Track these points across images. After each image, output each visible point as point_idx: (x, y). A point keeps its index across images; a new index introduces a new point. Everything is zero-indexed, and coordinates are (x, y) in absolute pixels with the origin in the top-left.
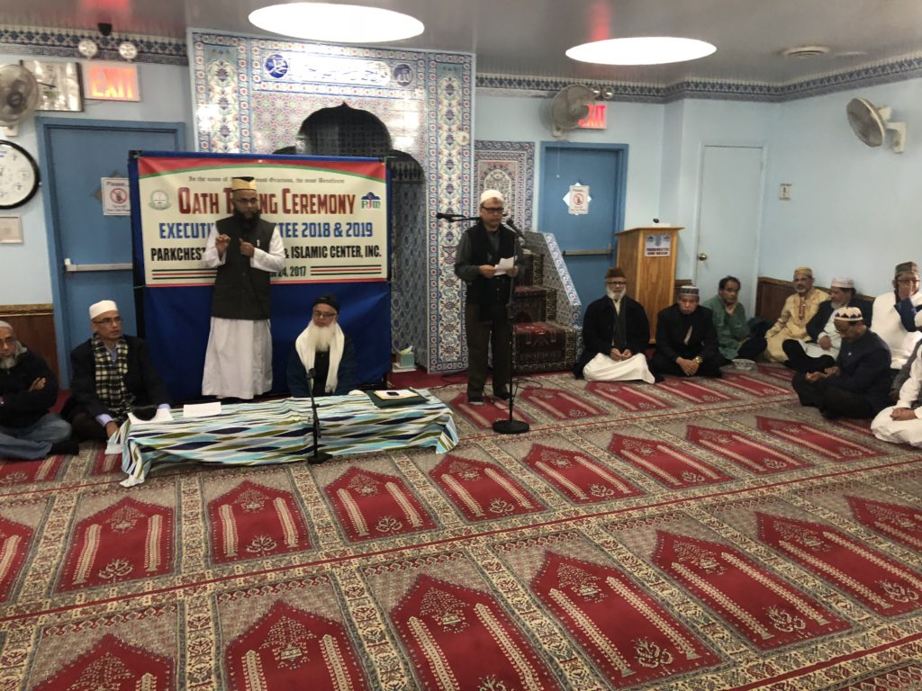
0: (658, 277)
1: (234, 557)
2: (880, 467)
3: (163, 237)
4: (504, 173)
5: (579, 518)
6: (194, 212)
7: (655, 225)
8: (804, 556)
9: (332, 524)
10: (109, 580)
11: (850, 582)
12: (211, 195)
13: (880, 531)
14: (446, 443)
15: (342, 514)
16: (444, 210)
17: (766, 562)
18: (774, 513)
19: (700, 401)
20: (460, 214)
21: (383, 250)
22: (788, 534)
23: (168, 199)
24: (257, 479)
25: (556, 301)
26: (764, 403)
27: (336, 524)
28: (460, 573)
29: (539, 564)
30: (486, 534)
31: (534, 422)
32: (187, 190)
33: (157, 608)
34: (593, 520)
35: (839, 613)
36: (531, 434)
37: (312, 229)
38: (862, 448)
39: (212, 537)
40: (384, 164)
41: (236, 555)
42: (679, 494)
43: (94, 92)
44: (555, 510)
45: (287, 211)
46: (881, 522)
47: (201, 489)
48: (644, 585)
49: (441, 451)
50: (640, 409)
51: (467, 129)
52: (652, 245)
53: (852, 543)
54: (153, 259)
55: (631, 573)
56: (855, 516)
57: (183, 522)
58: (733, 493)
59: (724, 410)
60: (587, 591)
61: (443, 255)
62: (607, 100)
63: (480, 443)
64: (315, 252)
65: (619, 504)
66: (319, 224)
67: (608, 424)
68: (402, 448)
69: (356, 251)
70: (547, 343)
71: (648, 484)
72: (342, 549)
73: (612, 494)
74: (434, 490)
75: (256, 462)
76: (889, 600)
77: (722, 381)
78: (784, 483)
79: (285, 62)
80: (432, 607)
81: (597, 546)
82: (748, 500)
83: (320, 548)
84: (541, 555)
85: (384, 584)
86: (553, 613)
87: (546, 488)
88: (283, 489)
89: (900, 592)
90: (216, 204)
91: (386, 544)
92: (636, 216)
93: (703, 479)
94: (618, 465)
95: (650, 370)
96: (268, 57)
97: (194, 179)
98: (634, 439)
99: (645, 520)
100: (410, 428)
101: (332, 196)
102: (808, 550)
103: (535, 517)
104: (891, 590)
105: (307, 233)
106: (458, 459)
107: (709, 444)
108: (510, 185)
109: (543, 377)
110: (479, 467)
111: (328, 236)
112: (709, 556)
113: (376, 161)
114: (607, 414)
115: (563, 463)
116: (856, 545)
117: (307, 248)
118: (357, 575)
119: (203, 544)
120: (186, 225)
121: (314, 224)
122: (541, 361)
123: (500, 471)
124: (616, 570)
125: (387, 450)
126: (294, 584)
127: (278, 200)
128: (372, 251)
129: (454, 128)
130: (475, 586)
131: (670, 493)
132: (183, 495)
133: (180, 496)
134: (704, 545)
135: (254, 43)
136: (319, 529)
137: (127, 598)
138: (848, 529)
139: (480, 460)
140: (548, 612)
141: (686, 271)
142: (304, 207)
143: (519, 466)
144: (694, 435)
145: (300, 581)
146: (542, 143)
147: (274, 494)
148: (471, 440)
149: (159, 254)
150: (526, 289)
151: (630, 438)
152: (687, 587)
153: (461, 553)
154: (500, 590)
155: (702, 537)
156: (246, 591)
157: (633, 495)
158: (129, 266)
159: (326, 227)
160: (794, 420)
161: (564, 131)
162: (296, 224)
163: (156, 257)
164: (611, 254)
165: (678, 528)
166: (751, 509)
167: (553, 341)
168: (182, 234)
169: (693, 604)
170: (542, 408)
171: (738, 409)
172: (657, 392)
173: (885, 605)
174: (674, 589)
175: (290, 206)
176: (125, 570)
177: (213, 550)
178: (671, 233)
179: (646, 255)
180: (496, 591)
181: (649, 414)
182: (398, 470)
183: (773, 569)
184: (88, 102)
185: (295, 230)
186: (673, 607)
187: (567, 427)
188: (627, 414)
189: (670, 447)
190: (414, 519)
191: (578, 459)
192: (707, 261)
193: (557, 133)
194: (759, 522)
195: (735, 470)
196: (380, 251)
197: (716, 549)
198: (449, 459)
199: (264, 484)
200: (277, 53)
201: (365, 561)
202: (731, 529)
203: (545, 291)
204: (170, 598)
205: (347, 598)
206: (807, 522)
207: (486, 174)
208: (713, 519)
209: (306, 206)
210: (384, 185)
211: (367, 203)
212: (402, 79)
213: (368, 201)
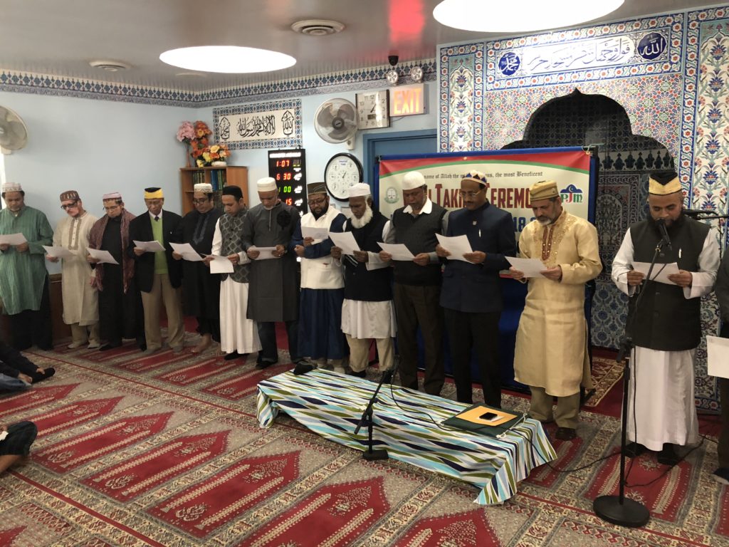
14: (490, 494)
23: (397, 195)
40: (588, 153)
43: (395, 111)
74: (386, 540)
79: (517, 58)
96: (501, 56)
113: (576, 150)
135: (490, 46)
142: (501, 201)
159: (522, 222)
182: (406, 500)
184: (392, 119)
198: (477, 513)
200: (510, 51)
209: (504, 200)
210: (588, 176)
211: (567, 196)
212: (648, 52)
213: (568, 194)
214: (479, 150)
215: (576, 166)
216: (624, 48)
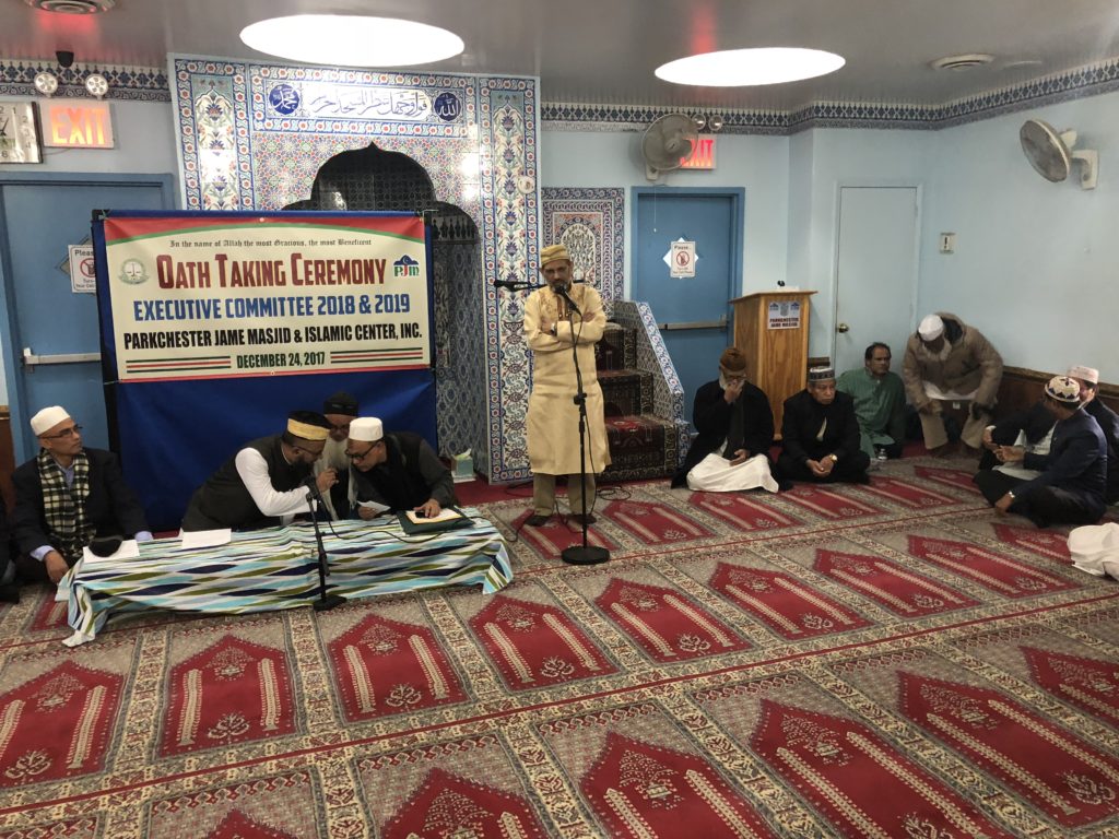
0: (786, 354)
1: (188, 746)
2: (1070, 604)
3: (138, 318)
4: (585, 228)
5: (658, 684)
6: (178, 287)
7: (780, 290)
8: (960, 735)
9: (329, 697)
10: (16, 780)
11: (1020, 774)
12: (200, 264)
13: (1066, 697)
14: (497, 579)
15: (345, 682)
16: (504, 277)
17: (907, 746)
18: (922, 673)
19: (836, 516)
20: (526, 280)
21: (424, 329)
22: (940, 704)
23: (144, 271)
24: (241, 633)
25: (653, 388)
26: (920, 517)
27: (333, 696)
28: (486, 768)
29: (596, 752)
30: (531, 708)
31: (617, 548)
32: (168, 259)
33: (69, 824)
34: (678, 685)
35: (1004, 823)
36: (611, 564)
37: (329, 304)
38: (1047, 578)
39: (166, 717)
40: (422, 219)
41: (192, 742)
42: (797, 648)
43: (54, 138)
44: (628, 672)
45: (297, 282)
46: (1069, 685)
47: (168, 647)
48: (736, 782)
49: (489, 590)
50: (757, 528)
51: (531, 173)
52: (775, 314)
53: (1027, 715)
54: (127, 347)
55: (720, 764)
56: (1033, 676)
57: (133, 695)
58: (869, 643)
59: (867, 528)
60: (657, 791)
61: (504, 333)
62: (714, 132)
63: (543, 579)
64: (335, 333)
65: (716, 662)
66: (340, 298)
67: (713, 549)
68: (439, 587)
69: (389, 331)
70: (641, 442)
71: (758, 633)
72: (335, 732)
73: (708, 647)
74: (470, 645)
75: (247, 609)
76: (1074, 803)
77: (867, 487)
78: (938, 629)
79: (295, 93)
80: (442, 818)
81: (678, 724)
82: (888, 654)
83: (306, 731)
84: (600, 738)
85: (382, 783)
86: (607, 825)
87: (620, 641)
88: (274, 646)
89: (1090, 790)
90: (207, 275)
91: (396, 724)
92: (756, 278)
93: (831, 625)
94: (719, 606)
95: (772, 475)
96: (272, 88)
97: (178, 244)
98: (745, 569)
99: (747, 685)
100: (450, 561)
101: (354, 262)
102: (966, 727)
103: (600, 682)
104: (1077, 786)
105: (325, 309)
106: (511, 602)
107: (843, 575)
108: (594, 243)
109: (636, 487)
110: (535, 611)
111: (353, 312)
112: (830, 737)
113: (411, 215)
114: (713, 536)
115: (648, 604)
116: (1033, 719)
117: (326, 328)
118: (348, 770)
119: (152, 727)
120: (168, 303)
121: (334, 298)
122: (633, 466)
123: (563, 618)
124: (701, 759)
125: (419, 590)
126: (260, 786)
127: (286, 268)
128: (410, 330)
129: (515, 172)
130: (505, 786)
131: (785, 646)
132: (142, 656)
133: (137, 658)
134: (824, 721)
135: (255, 71)
136: (310, 703)
137: (32, 808)
138: (1023, 696)
139: (539, 601)
140: (600, 825)
141: (822, 347)
142: (319, 276)
143: (590, 609)
144: (824, 564)
145: (270, 781)
146: (633, 188)
147: (260, 652)
148: (532, 575)
149: (134, 340)
150: (616, 373)
151: (739, 568)
152: (794, 784)
153: (494, 736)
154: (539, 792)
155: (822, 709)
156: (193, 797)
157: (735, 649)
158: (97, 356)
159: (350, 301)
160: (958, 540)
161: (661, 173)
162: (311, 298)
163: (130, 344)
164: (727, 327)
165: (790, 696)
166: (893, 666)
167: (648, 440)
168: (163, 314)
169: (800, 811)
170: (630, 528)
171: (885, 525)
172: (780, 504)
173: (1069, 810)
174: (776, 787)
175: (301, 275)
176: (41, 767)
177: (163, 735)
178: (799, 299)
179: (770, 327)
180: (532, 793)
181: (767, 534)
182: (429, 617)
183: (917, 756)
184: (48, 151)
185: (309, 306)
186: (773, 815)
187: (658, 553)
188: (738, 535)
189: (791, 580)
190: (439, 688)
191: (669, 598)
192: (849, 332)
193: (654, 176)
194: (901, 686)
195: (876, 612)
196: (420, 331)
197: (839, 727)
198: (499, 600)
199: (251, 640)
200: (285, 82)
201: (362, 750)
202: (862, 697)
203: (639, 376)
204: (89, 808)
205: (328, 805)
206: (967, 686)
207: (563, 229)
208: (840, 682)
209: (323, 274)
210: (423, 246)
211: (401, 269)
212: (446, 112)
213: (403, 266)
214: (250, 209)
215: (409, 234)
216: (421, 103)
